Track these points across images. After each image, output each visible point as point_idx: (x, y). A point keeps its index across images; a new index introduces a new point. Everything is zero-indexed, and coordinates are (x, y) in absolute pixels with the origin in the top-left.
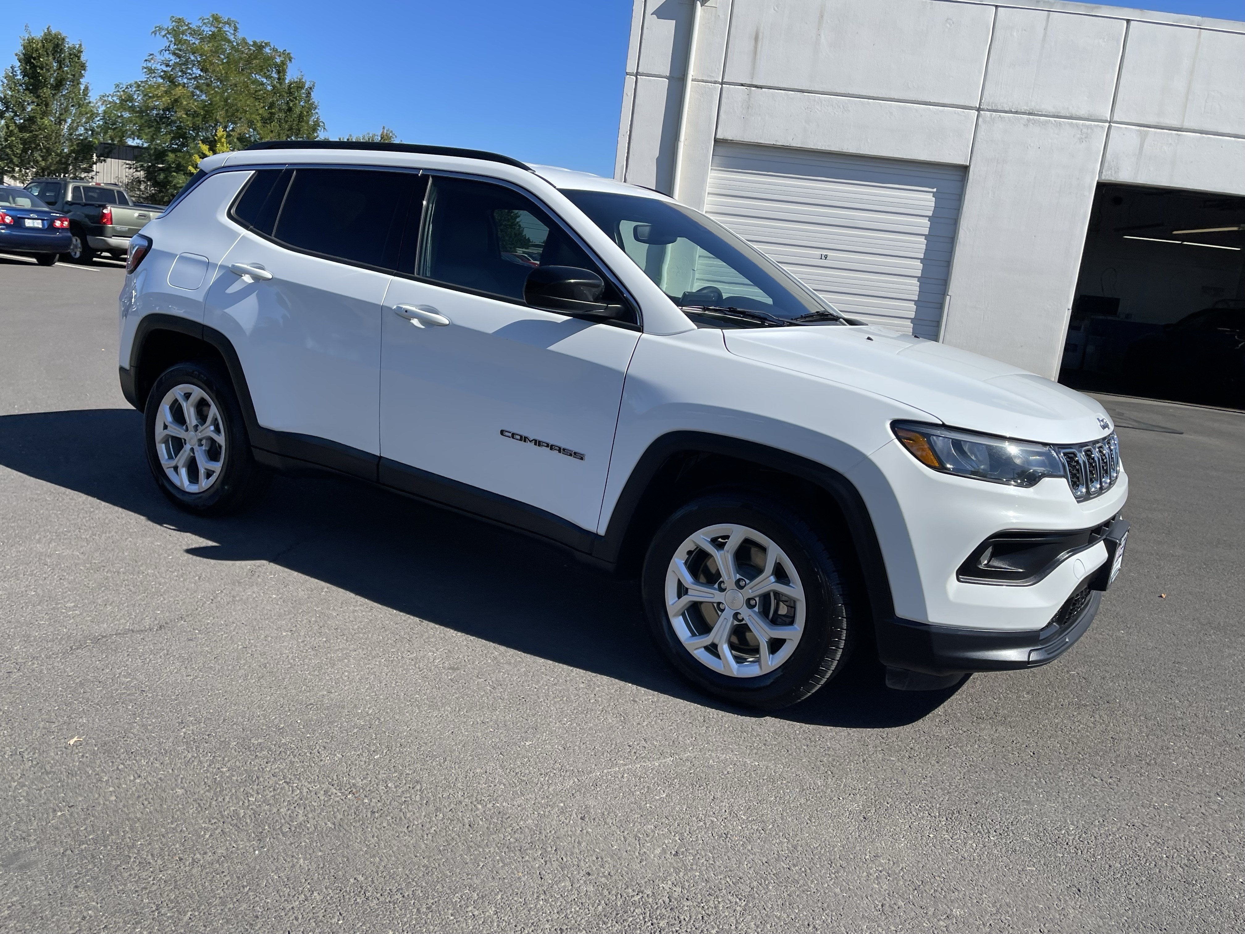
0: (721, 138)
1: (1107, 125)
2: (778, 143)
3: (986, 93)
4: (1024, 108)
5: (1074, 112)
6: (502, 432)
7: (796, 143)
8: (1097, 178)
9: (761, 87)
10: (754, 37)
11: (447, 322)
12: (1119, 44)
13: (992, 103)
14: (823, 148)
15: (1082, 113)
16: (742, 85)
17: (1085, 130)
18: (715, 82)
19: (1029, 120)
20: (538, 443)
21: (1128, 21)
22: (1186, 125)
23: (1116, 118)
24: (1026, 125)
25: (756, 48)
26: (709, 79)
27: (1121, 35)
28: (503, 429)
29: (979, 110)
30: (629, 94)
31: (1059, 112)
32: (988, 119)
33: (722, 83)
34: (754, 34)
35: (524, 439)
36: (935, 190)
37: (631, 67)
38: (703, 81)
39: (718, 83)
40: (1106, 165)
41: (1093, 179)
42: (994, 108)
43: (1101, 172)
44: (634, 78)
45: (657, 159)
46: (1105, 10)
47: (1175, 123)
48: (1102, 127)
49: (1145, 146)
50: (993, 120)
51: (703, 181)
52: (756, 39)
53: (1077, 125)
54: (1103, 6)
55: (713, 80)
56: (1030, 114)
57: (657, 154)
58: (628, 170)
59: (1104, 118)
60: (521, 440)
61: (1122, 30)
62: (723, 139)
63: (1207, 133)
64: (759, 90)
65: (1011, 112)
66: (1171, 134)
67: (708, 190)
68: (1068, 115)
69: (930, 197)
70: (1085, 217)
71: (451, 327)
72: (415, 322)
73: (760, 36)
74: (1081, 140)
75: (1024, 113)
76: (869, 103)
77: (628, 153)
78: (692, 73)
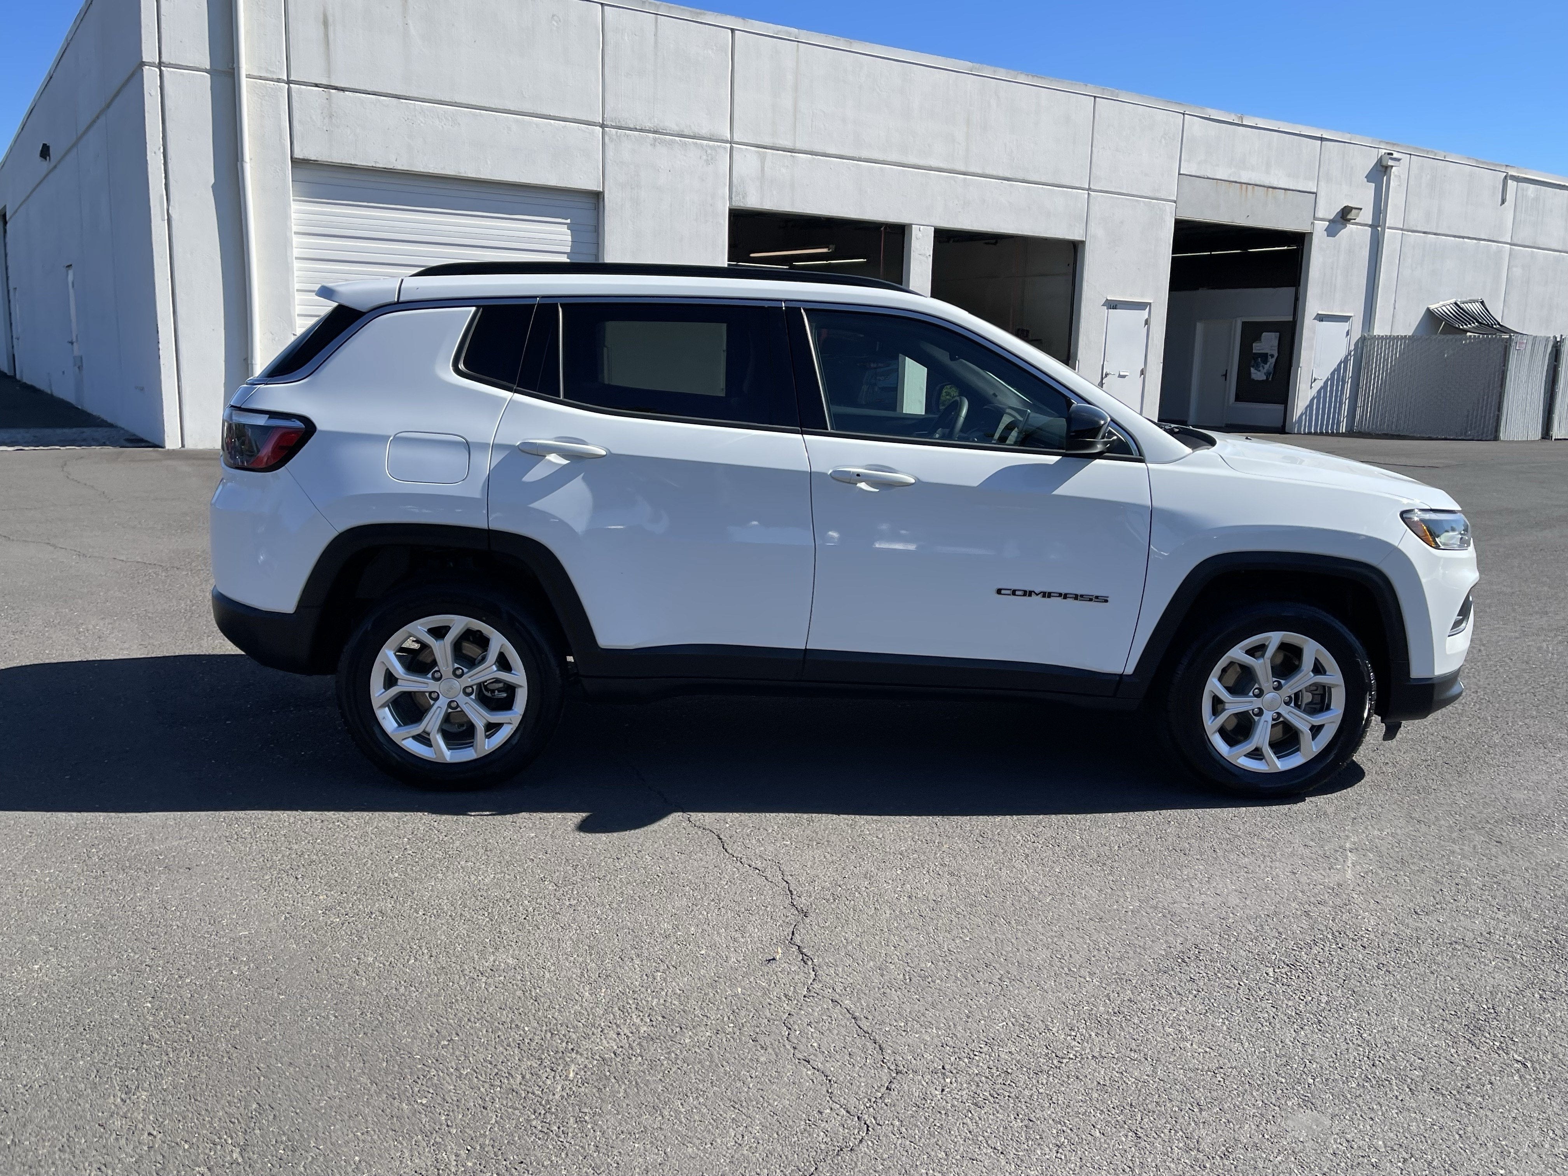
0: (301, 157)
1: (728, 145)
2: (378, 165)
3: (608, 107)
4: (648, 125)
5: (696, 130)
6: (999, 591)
7: (401, 165)
8: (728, 205)
9: (343, 90)
10: (322, 20)
11: (913, 481)
12: (727, 55)
13: (615, 118)
14: (436, 172)
15: (704, 132)
16: (316, 85)
17: (709, 151)
18: (279, 80)
19: (655, 139)
20: (1047, 595)
21: (733, 30)
22: (798, 146)
23: (736, 139)
24: (654, 145)
25: (326, 36)
26: (269, 76)
27: (728, 47)
28: (1000, 587)
29: (603, 126)
30: (153, 93)
31: (683, 131)
32: (615, 137)
33: (289, 82)
34: (321, 16)
35: (1028, 593)
36: (569, 221)
37: (149, 54)
38: (260, 78)
39: (283, 81)
40: (734, 189)
41: (724, 206)
42: (618, 124)
43: (730, 198)
44: (157, 70)
45: (212, 187)
46: (710, 17)
47: (788, 144)
48: (725, 148)
49: (766, 169)
50: (619, 137)
51: (286, 217)
52: (326, 23)
53: (702, 146)
54: (710, 12)
55: (275, 77)
56: (655, 132)
57: (212, 181)
58: (172, 203)
59: (725, 138)
60: (1025, 595)
61: (728, 41)
62: (303, 160)
63: (816, 154)
64: (341, 93)
65: (636, 130)
66: (787, 155)
67: (295, 228)
68: (692, 134)
69: (564, 229)
70: (724, 246)
71: (920, 484)
72: (863, 485)
73: (330, 19)
74: (708, 162)
75: (649, 131)
76: (481, 115)
77: (166, 177)
78: (245, 66)
